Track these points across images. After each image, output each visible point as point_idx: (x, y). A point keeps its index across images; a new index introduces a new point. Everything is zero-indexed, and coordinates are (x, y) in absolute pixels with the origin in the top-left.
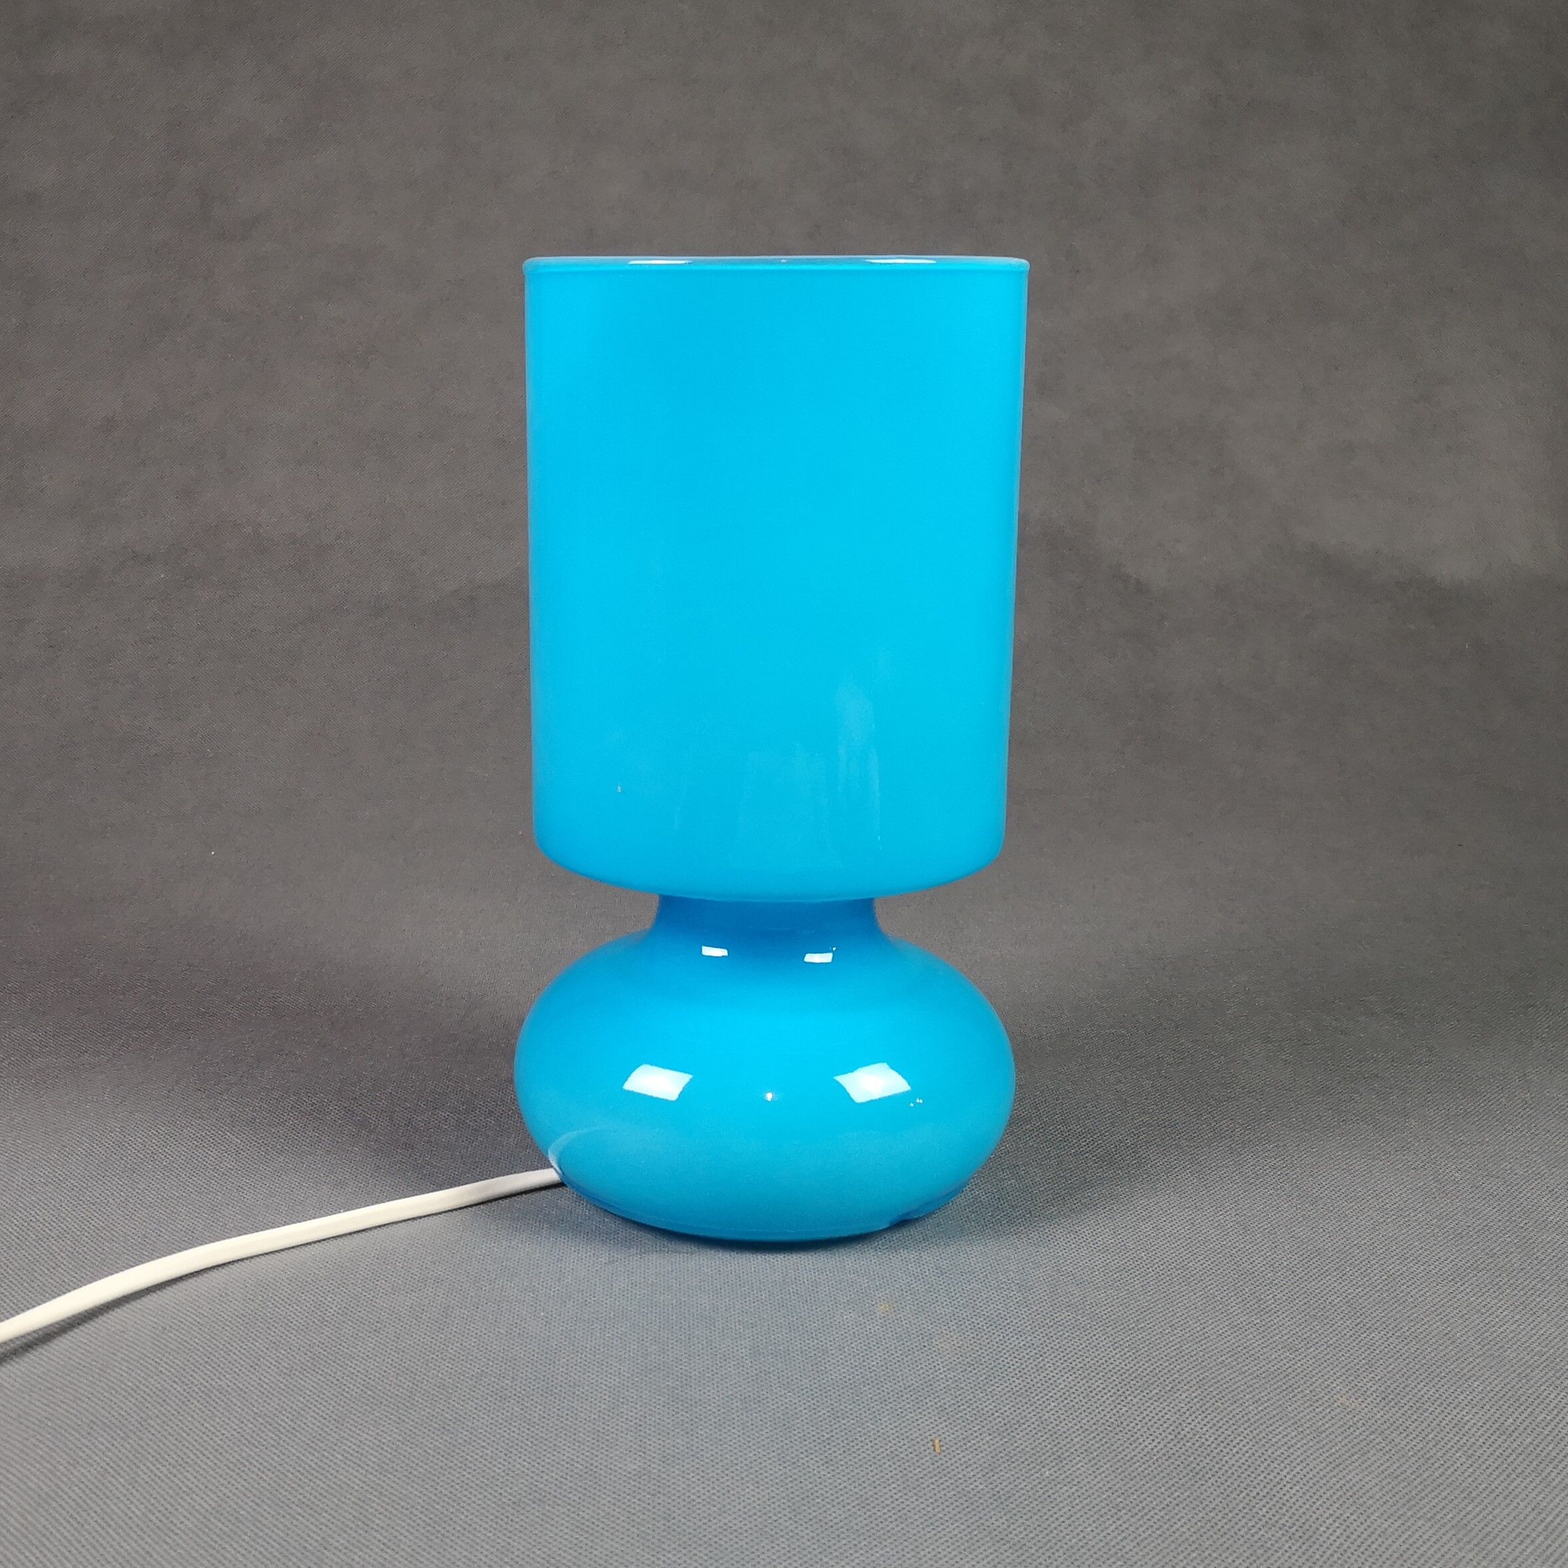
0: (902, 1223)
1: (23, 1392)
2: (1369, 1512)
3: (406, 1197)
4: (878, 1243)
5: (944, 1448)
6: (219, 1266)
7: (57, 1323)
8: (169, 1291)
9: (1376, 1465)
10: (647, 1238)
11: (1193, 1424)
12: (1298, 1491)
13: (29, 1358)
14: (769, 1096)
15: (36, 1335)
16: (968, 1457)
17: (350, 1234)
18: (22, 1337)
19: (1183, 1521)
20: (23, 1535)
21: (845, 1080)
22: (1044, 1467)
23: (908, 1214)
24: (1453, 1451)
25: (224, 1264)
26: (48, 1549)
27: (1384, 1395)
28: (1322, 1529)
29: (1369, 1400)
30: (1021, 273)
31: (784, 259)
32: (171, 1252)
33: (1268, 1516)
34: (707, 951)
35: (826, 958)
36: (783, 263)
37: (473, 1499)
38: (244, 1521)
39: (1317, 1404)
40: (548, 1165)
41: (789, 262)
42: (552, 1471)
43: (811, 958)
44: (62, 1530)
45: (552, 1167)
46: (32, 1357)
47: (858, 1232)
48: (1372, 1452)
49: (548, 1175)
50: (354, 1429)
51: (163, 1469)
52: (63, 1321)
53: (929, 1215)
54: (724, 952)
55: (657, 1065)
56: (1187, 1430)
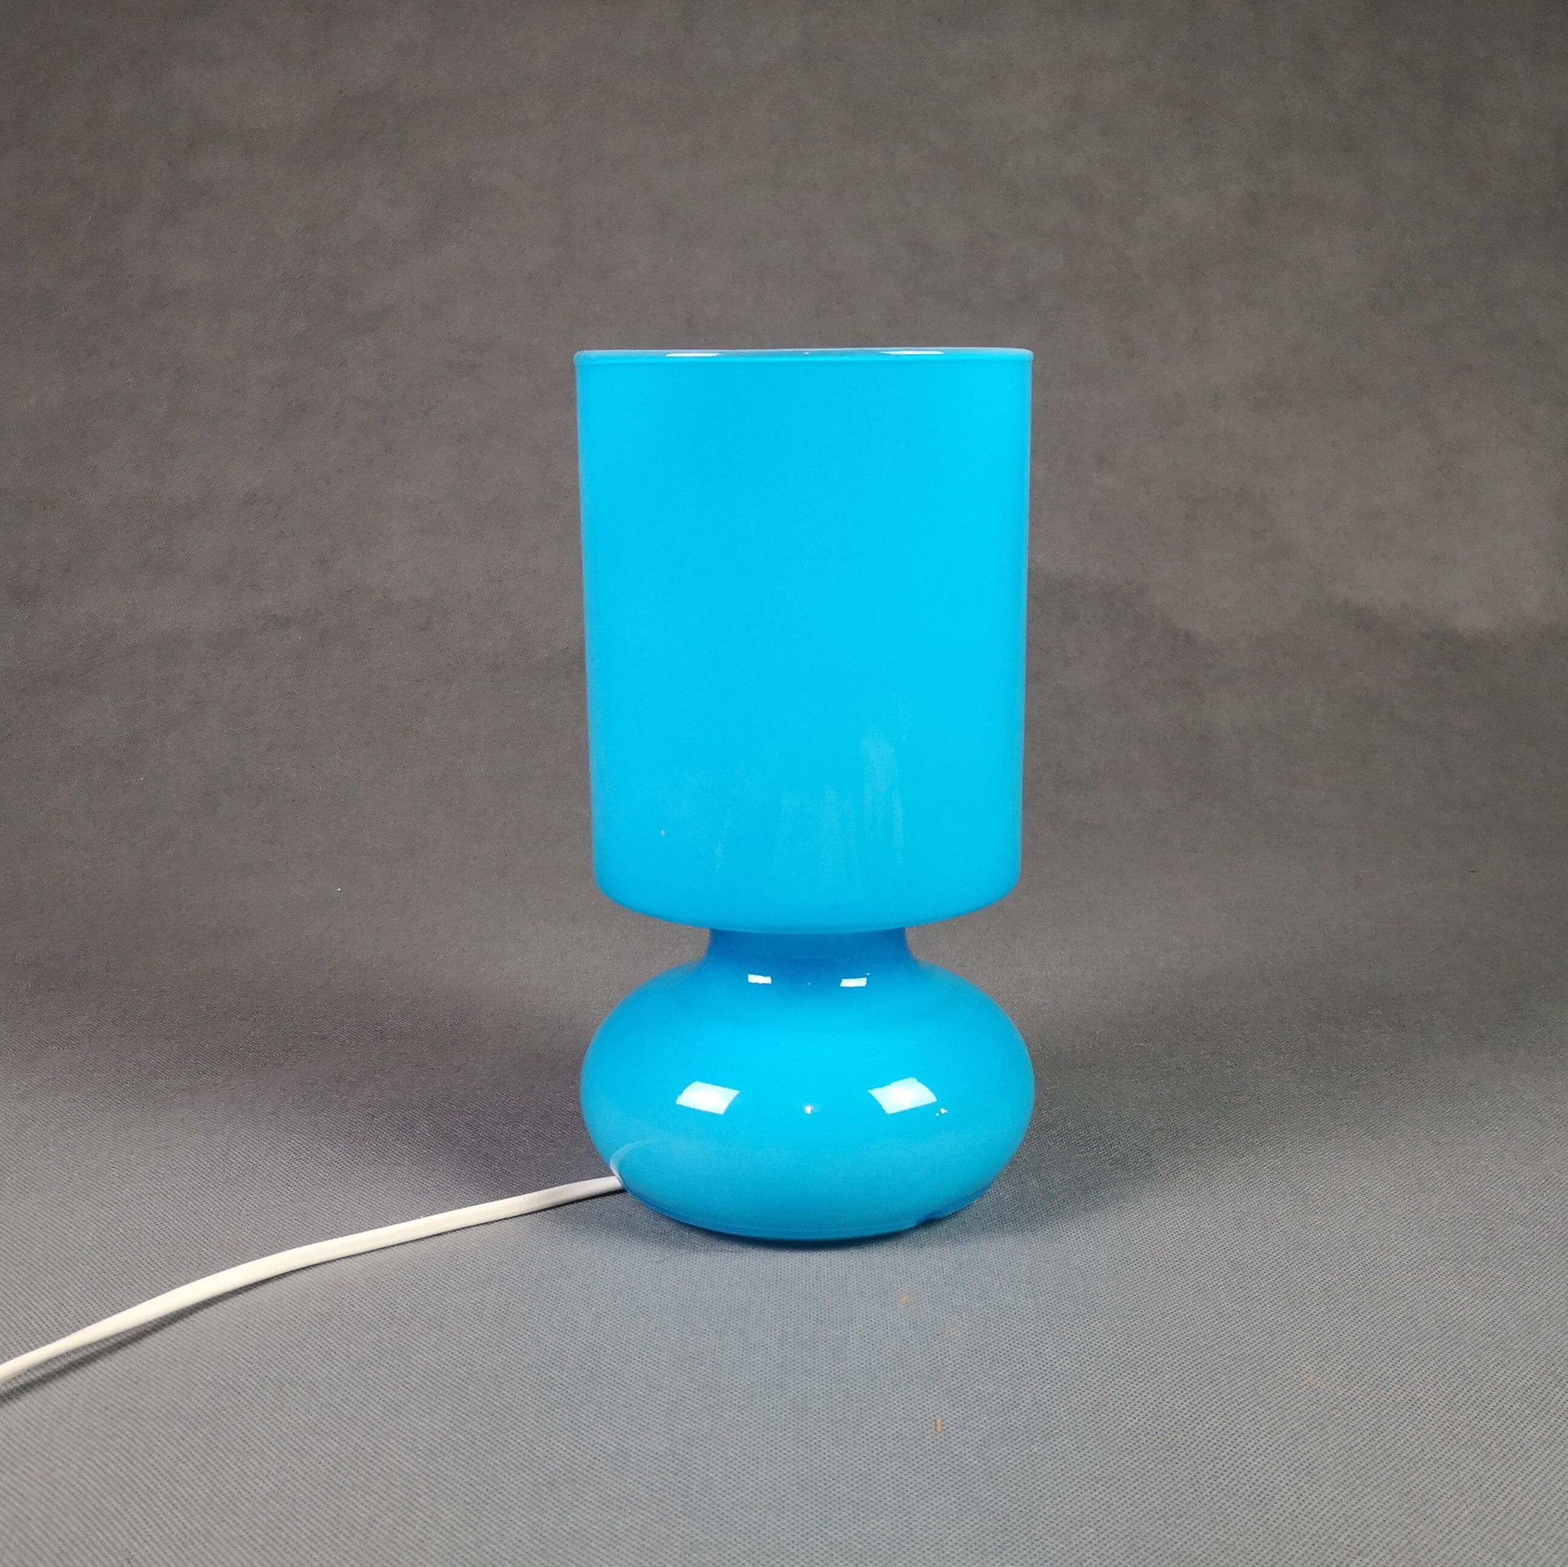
0: (928, 1222)
1: (111, 1387)
2: (1321, 1481)
3: (482, 1203)
4: (905, 1240)
5: (944, 1428)
6: (304, 1268)
7: (150, 1322)
8: (254, 1293)
9: (1333, 1438)
10: (696, 1238)
11: (1172, 1402)
12: (1259, 1462)
13: (121, 1355)
14: (808, 1109)
15: (129, 1335)
16: (966, 1435)
17: (427, 1237)
18: (117, 1335)
19: (1153, 1491)
20: (96, 1517)
21: (878, 1094)
22: (1033, 1444)
23: (934, 1213)
24: (1404, 1425)
25: (308, 1267)
26: (118, 1530)
27: (1347, 1374)
28: (1278, 1497)
29: (1333, 1379)
30: (1024, 362)
31: (807, 351)
32: (262, 1255)
33: (1230, 1485)
34: (753, 979)
35: (861, 982)
36: (807, 355)
37: (512, 1480)
38: (301, 1503)
39: (1286, 1383)
40: (610, 1174)
41: (811, 354)
42: (587, 1453)
43: (847, 983)
44: (133, 1512)
45: (614, 1175)
46: (122, 1355)
47: (886, 1231)
48: (1330, 1427)
49: (612, 1182)
50: (410, 1416)
51: (230, 1455)
52: (155, 1320)
53: (955, 1214)
54: (767, 980)
55: (708, 1082)
56: (1165, 1408)
